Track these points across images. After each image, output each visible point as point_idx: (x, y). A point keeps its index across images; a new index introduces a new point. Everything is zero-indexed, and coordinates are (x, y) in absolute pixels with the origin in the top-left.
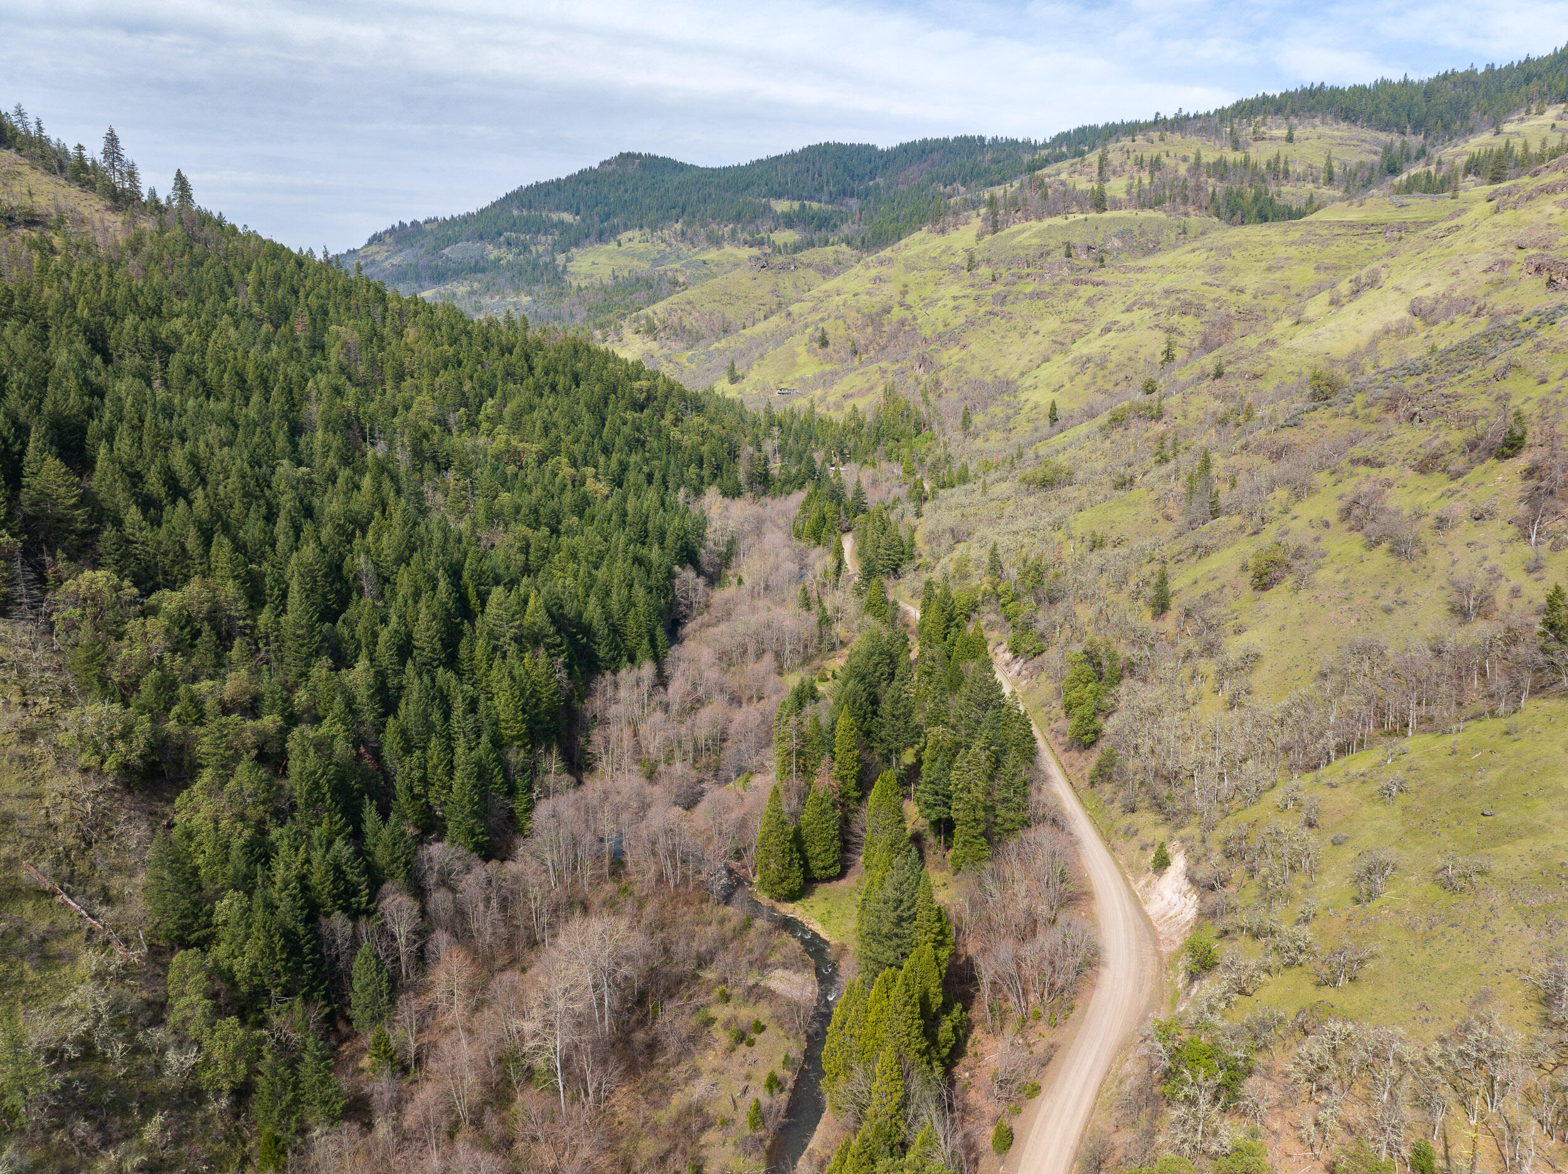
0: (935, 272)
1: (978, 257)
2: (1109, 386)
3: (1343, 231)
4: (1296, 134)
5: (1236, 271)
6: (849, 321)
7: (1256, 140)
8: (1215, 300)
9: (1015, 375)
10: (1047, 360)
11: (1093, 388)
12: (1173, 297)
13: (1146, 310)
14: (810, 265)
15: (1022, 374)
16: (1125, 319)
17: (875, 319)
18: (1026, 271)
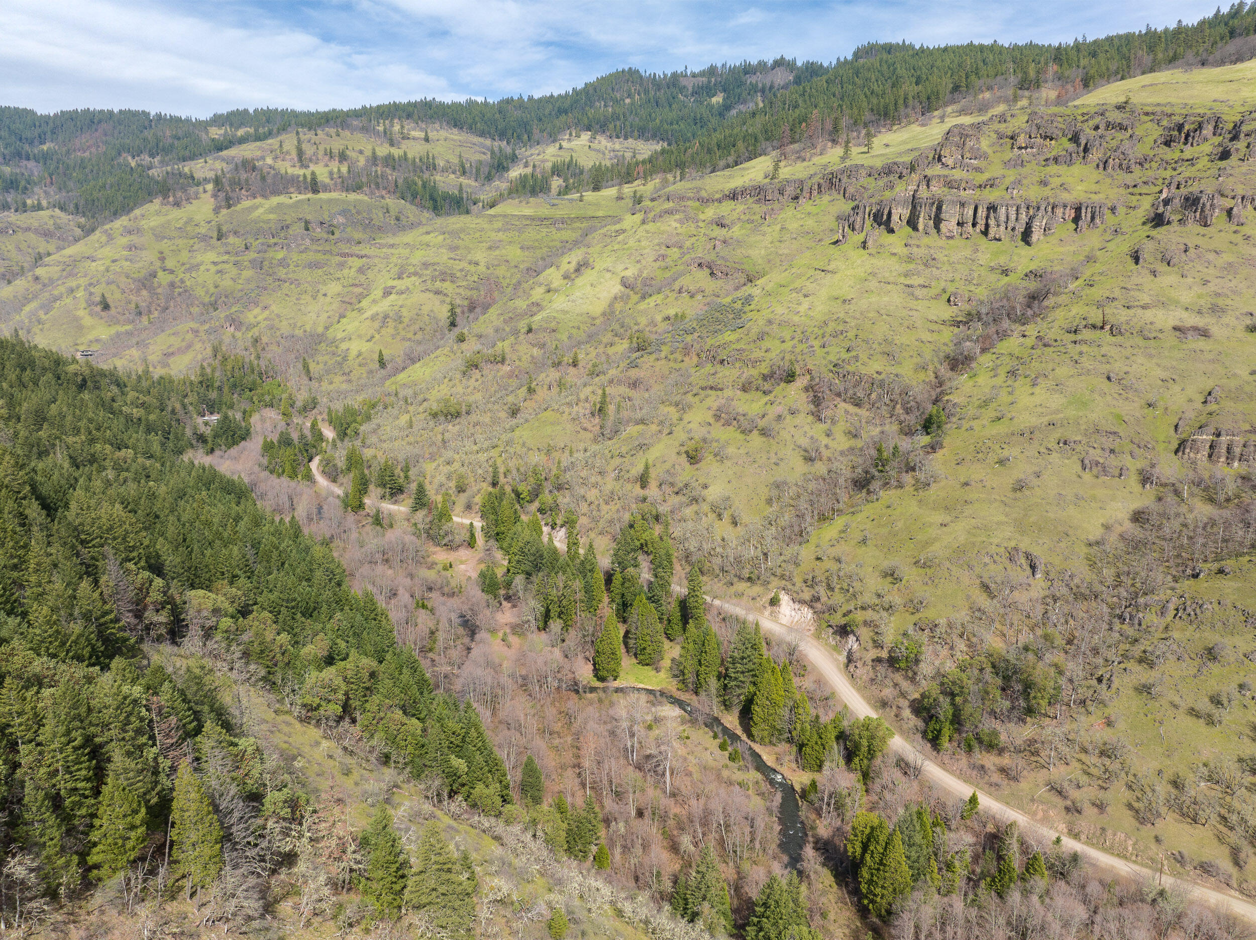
0: (185, 241)
1: (224, 229)
2: (410, 335)
3: (528, 222)
4: (430, 135)
5: (468, 250)
6: (122, 286)
7: (403, 138)
8: (461, 270)
9: (320, 330)
10: (343, 316)
11: (398, 337)
12: (431, 268)
13: (413, 278)
14: (28, 229)
15: (327, 328)
16: (400, 284)
17: (147, 282)
18: (272, 241)
